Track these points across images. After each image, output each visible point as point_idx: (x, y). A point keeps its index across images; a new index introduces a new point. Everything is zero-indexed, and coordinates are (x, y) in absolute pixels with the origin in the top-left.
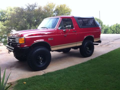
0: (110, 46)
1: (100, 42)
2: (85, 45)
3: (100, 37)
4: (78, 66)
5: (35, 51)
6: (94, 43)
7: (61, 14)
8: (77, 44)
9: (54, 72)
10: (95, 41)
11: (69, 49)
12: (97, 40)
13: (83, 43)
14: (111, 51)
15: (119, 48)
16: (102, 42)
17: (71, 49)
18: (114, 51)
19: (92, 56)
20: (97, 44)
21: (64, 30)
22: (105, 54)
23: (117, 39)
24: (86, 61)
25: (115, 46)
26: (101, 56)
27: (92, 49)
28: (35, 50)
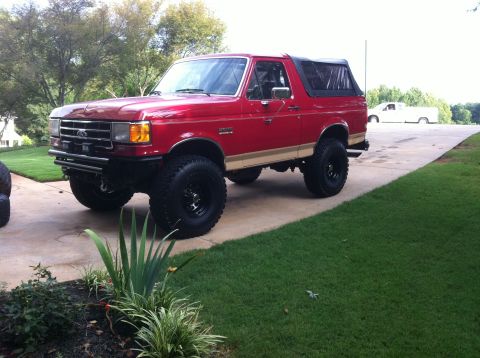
0: (390, 162)
1: (364, 145)
2: (323, 155)
3: (365, 130)
4: (313, 222)
5: (182, 171)
6: (348, 151)
7: (187, 38)
8: (300, 152)
9: (244, 239)
10: (351, 142)
11: (257, 170)
12: (358, 141)
13: (316, 149)
14: (400, 178)
15: (420, 169)
16: (370, 148)
17: (263, 170)
18: (409, 176)
19: (341, 193)
20: (357, 155)
21: (264, 102)
22: (384, 187)
23: (405, 140)
24: (330, 208)
25: (405, 162)
26: (374, 191)
27: (342, 169)
28: (182, 167)
